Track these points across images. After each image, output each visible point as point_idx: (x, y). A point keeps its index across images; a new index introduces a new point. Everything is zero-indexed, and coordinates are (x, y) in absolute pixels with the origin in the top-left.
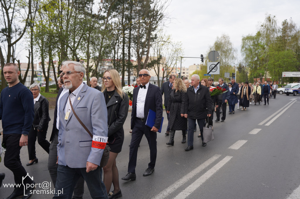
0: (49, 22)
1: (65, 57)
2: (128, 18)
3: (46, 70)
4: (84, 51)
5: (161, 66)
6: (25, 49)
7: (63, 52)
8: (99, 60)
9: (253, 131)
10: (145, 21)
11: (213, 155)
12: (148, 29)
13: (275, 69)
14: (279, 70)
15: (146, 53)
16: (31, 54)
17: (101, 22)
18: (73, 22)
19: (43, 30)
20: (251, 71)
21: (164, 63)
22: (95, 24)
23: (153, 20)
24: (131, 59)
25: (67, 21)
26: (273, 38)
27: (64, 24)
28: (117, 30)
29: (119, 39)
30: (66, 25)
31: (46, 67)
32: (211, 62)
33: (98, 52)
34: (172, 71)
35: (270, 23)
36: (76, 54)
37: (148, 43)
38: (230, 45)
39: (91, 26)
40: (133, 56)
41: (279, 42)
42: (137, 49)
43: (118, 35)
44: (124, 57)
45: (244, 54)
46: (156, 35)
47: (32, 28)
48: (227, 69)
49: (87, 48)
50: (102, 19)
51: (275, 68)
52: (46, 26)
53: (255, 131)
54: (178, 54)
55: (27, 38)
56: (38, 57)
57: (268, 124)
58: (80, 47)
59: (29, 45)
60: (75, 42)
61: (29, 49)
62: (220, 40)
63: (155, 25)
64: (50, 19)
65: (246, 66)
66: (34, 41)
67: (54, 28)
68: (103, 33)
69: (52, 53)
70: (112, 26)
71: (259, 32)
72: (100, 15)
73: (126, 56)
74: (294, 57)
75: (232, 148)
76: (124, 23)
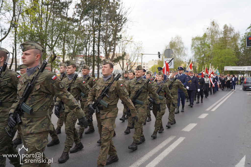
0: (31, 23)
1: (44, 53)
2: (98, 21)
4: (60, 49)
8: (73, 56)
9: (201, 115)
10: (112, 24)
11: (169, 136)
12: (114, 31)
14: (222, 64)
15: (112, 50)
16: (15, 50)
17: (75, 24)
18: (51, 24)
19: (25, 30)
20: (199, 65)
21: (128, 59)
22: (70, 26)
23: (118, 23)
24: (100, 55)
25: (46, 23)
26: (216, 38)
27: (43, 25)
28: (88, 31)
29: (90, 39)
30: (45, 27)
32: (167, 58)
33: (72, 50)
34: (134, 65)
35: (214, 26)
36: (54, 51)
37: (114, 42)
38: (182, 44)
39: (67, 28)
40: (101, 53)
41: (221, 42)
42: (105, 47)
43: (89, 35)
44: (94, 53)
45: (193, 51)
46: (121, 36)
47: (15, 29)
48: (180, 64)
49: (63, 46)
50: (76, 22)
51: (218, 63)
52: (28, 27)
53: (204, 116)
54: (140, 51)
55: (11, 37)
57: (213, 110)
58: (57, 45)
59: (13, 43)
60: (52, 41)
61: (13, 46)
62: (174, 40)
63: (120, 27)
64: (31, 21)
65: (195, 62)
66: (17, 39)
67: (35, 29)
68: (77, 33)
70: (84, 28)
71: (205, 34)
72: (74, 18)
73: (96, 53)
74: (234, 55)
75: (184, 130)
76: (94, 25)
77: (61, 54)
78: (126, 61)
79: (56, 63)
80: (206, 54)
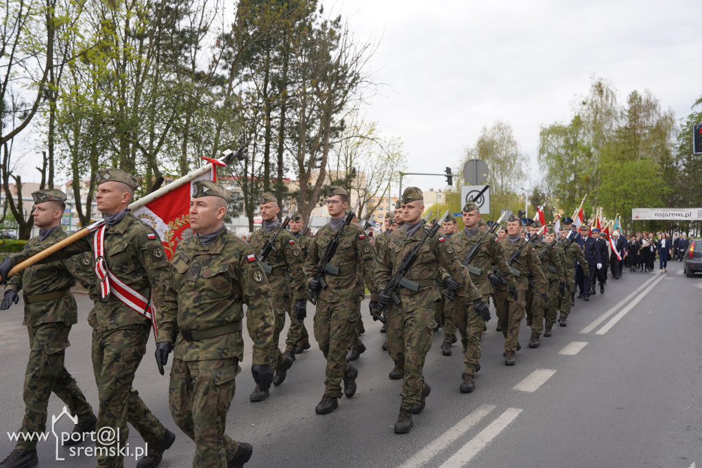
0: (94, 88)
2: (279, 82)
3: (83, 200)
4: (174, 158)
5: (354, 194)
7: (126, 160)
9: (568, 347)
10: (318, 89)
11: (478, 406)
12: (324, 110)
13: (615, 203)
14: (625, 203)
15: (318, 163)
16: (48, 162)
17: (216, 90)
18: (149, 90)
19: (79, 107)
20: (561, 206)
21: (362, 187)
22: (202, 94)
23: (336, 88)
24: (283, 177)
25: (136, 88)
26: (609, 130)
27: (129, 94)
28: (252, 108)
29: (257, 130)
30: (134, 97)
31: (84, 193)
32: (470, 185)
34: (379, 204)
35: (601, 97)
36: (156, 165)
37: (323, 140)
38: (513, 145)
39: (193, 101)
40: (288, 169)
41: (623, 140)
42: (298, 154)
43: (255, 121)
44: (267, 171)
45: (545, 167)
46: (342, 122)
47: (52, 103)
48: (507, 201)
49: (182, 149)
50: (218, 84)
51: (614, 200)
52: (86, 97)
53: (574, 349)
54: (394, 166)
55: (40, 125)
56: (65, 170)
57: (602, 331)
58: (164, 147)
59: (45, 143)
60: (153, 137)
61: (44, 150)
62: (490, 135)
64: (96, 81)
65: (549, 195)
66: (57, 132)
68: (220, 115)
69: (99, 161)
70: (241, 99)
71: (577, 118)
72: (215, 75)
73: (273, 170)
74: (658, 175)
75: (520, 389)
76: (269, 93)
77: (175, 173)
78: (356, 192)
80: (579, 173)
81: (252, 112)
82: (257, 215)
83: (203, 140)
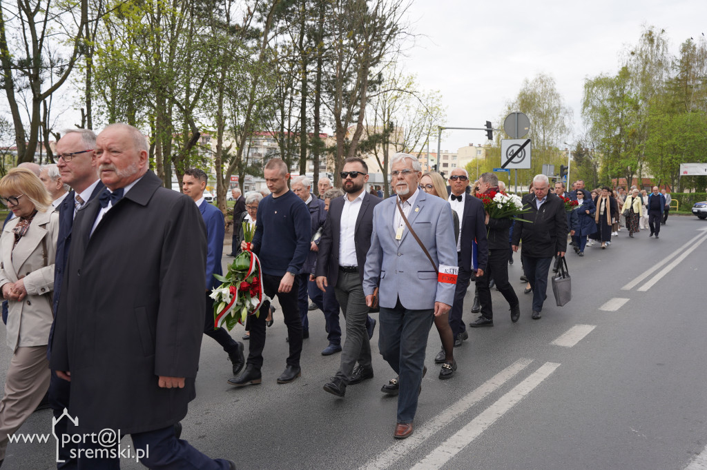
0: (130, 43)
1: (166, 126)
2: (315, 35)
4: (210, 114)
5: (391, 149)
6: (72, 108)
7: (162, 115)
8: (246, 133)
9: (609, 302)
10: (355, 41)
11: (515, 360)
12: (361, 62)
13: (662, 157)
14: (673, 158)
15: (355, 118)
16: (86, 119)
17: (251, 44)
18: (184, 45)
19: (115, 62)
20: (604, 161)
21: (400, 142)
22: (237, 48)
23: (373, 40)
24: (320, 132)
25: (170, 42)
26: (658, 81)
27: (164, 48)
28: (288, 62)
29: (293, 84)
30: (169, 52)
32: (511, 138)
33: (244, 115)
35: (652, 46)
36: (192, 120)
37: (360, 94)
38: (556, 98)
39: (228, 55)
40: (325, 124)
41: (673, 92)
42: (335, 109)
43: (290, 75)
44: (304, 126)
45: (589, 121)
46: (380, 75)
47: (89, 59)
48: (549, 157)
49: (218, 104)
50: (253, 38)
51: (662, 155)
52: (122, 52)
53: (615, 305)
54: (433, 120)
55: (77, 81)
57: (644, 288)
58: (200, 102)
59: (82, 99)
60: (189, 92)
61: (82, 107)
62: (532, 88)
63: (378, 51)
64: (131, 36)
65: (593, 150)
66: (94, 88)
67: (142, 58)
68: (256, 69)
69: (136, 116)
70: (276, 53)
71: (625, 69)
72: (250, 28)
73: (310, 125)
75: (559, 344)
76: (305, 46)
77: (211, 129)
78: (394, 147)
79: (199, 154)
81: (287, 66)
82: (294, 170)
83: (239, 94)
